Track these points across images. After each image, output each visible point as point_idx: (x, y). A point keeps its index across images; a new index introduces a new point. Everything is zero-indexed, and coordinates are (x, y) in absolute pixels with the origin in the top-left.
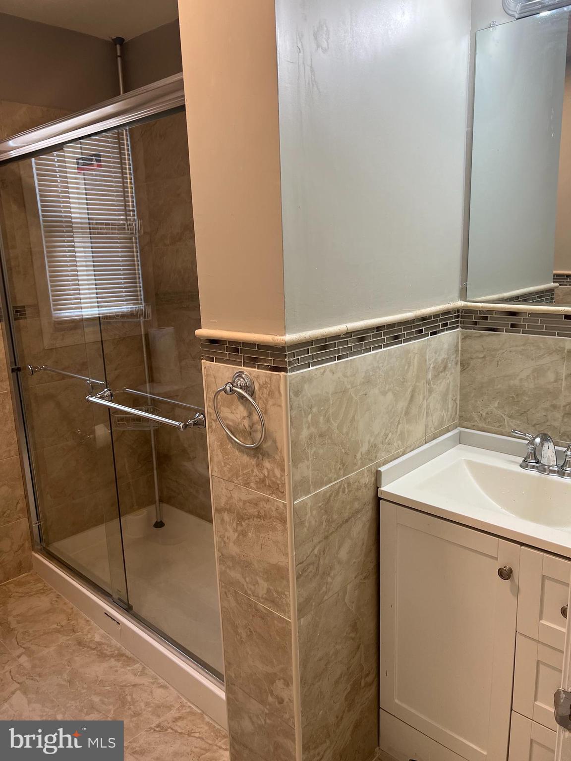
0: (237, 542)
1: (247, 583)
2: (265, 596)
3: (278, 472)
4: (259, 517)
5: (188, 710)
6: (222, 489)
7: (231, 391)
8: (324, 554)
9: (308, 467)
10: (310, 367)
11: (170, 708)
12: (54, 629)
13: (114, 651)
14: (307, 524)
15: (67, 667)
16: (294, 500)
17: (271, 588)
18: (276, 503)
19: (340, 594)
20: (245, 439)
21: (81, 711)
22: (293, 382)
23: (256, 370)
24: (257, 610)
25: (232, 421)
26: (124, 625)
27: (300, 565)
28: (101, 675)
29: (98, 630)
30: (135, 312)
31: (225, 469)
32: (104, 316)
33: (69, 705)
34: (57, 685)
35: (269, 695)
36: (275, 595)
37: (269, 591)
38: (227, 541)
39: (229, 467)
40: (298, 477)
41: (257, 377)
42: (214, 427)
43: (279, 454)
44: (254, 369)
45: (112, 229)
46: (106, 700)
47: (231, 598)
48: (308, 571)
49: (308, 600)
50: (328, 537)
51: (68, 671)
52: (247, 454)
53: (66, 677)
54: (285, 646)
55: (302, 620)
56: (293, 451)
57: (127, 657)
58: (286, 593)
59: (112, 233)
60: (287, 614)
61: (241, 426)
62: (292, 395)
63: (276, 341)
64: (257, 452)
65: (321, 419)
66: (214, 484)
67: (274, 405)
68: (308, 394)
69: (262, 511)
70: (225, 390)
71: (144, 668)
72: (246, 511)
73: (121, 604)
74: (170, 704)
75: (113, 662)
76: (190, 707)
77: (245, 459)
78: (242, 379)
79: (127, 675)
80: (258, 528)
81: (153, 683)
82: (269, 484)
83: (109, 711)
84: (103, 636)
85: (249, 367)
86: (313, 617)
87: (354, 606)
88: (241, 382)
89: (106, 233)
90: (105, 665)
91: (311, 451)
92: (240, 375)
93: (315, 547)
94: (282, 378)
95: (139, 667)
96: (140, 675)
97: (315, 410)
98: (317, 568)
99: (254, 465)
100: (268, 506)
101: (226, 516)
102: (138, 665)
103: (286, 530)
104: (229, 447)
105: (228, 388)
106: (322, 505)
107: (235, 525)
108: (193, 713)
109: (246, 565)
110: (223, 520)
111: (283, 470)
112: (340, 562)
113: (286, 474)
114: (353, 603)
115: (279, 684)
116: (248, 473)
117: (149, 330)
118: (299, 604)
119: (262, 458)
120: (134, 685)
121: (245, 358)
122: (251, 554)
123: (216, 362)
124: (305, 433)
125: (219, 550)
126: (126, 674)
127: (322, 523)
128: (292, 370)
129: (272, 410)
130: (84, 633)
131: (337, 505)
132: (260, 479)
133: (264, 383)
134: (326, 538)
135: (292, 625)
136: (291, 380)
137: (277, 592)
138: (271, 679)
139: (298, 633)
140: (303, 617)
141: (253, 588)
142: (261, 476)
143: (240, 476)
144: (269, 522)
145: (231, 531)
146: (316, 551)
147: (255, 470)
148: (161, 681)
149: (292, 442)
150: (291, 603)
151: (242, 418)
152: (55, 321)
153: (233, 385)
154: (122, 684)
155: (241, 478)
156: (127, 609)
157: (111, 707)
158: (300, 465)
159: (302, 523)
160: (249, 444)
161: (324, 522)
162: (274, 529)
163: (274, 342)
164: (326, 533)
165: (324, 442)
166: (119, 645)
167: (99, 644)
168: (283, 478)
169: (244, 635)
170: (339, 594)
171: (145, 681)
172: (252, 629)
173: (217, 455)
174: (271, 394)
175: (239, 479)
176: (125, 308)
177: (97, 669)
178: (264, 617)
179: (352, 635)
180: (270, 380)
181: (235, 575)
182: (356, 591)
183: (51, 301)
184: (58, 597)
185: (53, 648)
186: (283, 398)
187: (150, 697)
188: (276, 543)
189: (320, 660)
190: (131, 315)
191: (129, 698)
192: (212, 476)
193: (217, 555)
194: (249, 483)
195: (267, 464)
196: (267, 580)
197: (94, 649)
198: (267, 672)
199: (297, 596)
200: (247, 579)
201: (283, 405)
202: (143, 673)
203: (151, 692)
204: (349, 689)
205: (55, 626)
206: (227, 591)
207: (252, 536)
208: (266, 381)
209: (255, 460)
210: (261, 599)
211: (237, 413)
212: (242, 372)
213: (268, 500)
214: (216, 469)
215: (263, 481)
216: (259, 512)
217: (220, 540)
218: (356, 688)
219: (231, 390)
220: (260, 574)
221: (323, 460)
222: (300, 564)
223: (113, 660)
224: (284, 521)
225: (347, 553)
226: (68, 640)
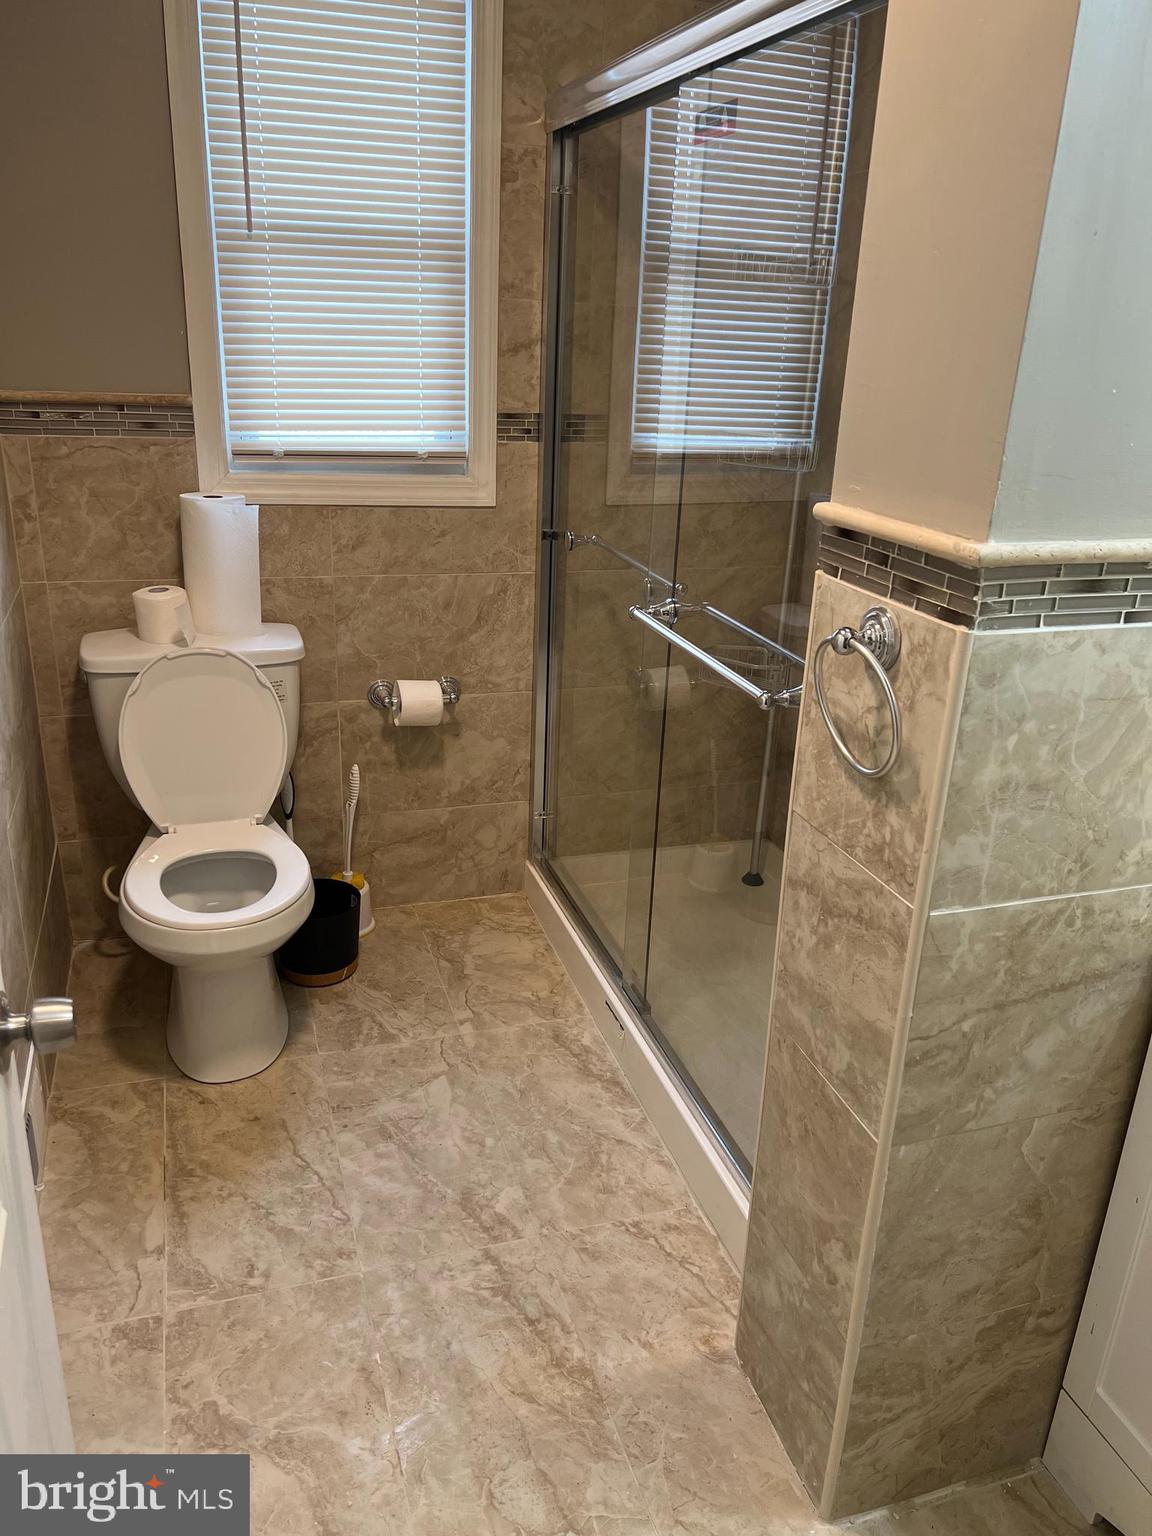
0: (813, 954)
1: (817, 1038)
2: (841, 1075)
3: (909, 840)
4: (859, 918)
5: (695, 1222)
6: (805, 843)
7: (845, 647)
8: (987, 1037)
9: (983, 848)
10: (1038, 626)
11: (665, 1204)
12: (525, 998)
13: (605, 1072)
14: (954, 965)
15: (525, 1067)
16: (932, 908)
17: (856, 1064)
18: (894, 902)
19: (1011, 1131)
20: (863, 753)
21: (524, 1147)
22: (985, 652)
23: (912, 610)
24: (825, 1096)
25: (847, 710)
26: (630, 1033)
27: (919, 1042)
28: (573, 1102)
29: (593, 1026)
30: (788, 453)
31: (818, 805)
32: (727, 454)
33: (509, 1129)
34: (502, 1091)
35: (816, 1260)
36: (860, 1081)
37: (850, 1066)
38: (797, 946)
39: (825, 803)
40: (951, 862)
41: (911, 628)
42: (813, 715)
43: (920, 802)
44: (907, 608)
45: (779, 270)
46: (567, 1146)
47: (786, 1057)
48: (938, 1059)
49: (925, 1116)
50: (1005, 1006)
51: (525, 1075)
52: (860, 785)
53: (518, 1083)
54: (858, 1184)
55: (903, 1148)
56: (950, 806)
57: (623, 1089)
58: (881, 1086)
59: (778, 279)
60: (873, 1125)
61: (860, 726)
62: (975, 684)
63: (962, 553)
64: (880, 785)
65: (1044, 751)
66: (793, 827)
67: (930, 694)
68: (1020, 685)
69: (866, 911)
70: (833, 642)
71: (645, 1119)
72: (838, 900)
73: (633, 996)
74: (668, 1198)
75: (597, 1088)
76: (699, 1218)
77: (856, 796)
78: (877, 627)
79: (614, 1120)
80: (854, 941)
81: (651, 1151)
82: (889, 858)
83: (566, 1166)
84: (596, 1040)
85: (899, 600)
86: (931, 1152)
87: (1042, 1167)
88: (875, 632)
89: (765, 279)
90: (585, 1088)
91: (997, 817)
92: (877, 615)
93: (965, 1017)
94: (957, 640)
95: (637, 1115)
96: (634, 1130)
97: (1030, 727)
98: (961, 1060)
99: (868, 813)
100: (879, 904)
101: (804, 898)
102: (636, 1111)
103: (903, 961)
104: (831, 762)
105: (841, 639)
106: (1004, 936)
107: (815, 920)
108: (701, 1231)
109: (821, 1004)
110: (796, 903)
111: (920, 839)
112: (1024, 1066)
113: (924, 849)
114: (1042, 1159)
115: (835, 1249)
116: (855, 825)
117: (812, 494)
118: (901, 1117)
119: (887, 802)
120: (620, 1142)
121: (897, 581)
122: (833, 986)
123: (841, 579)
124: (990, 774)
125: (781, 958)
126: (613, 1118)
127: (996, 974)
128: (989, 625)
129: (925, 706)
130: (569, 1024)
131: (1045, 946)
132: (875, 844)
133: (921, 643)
134: (1000, 1007)
135: (879, 1148)
136: (980, 648)
137: (863, 1075)
138: (826, 1233)
139: (889, 1169)
140: (906, 1144)
141: (825, 1051)
142: (878, 838)
143: (839, 828)
144: (874, 936)
145: (807, 930)
146: (966, 1026)
147: (869, 824)
148: (665, 1152)
149: (952, 784)
150: (885, 1109)
151: (865, 709)
152: (634, 453)
153: (853, 634)
154: (600, 1131)
155: (841, 831)
156: (642, 1008)
157: (571, 1161)
158: (963, 838)
159: (942, 960)
160: (868, 766)
161: (1002, 974)
162: (881, 952)
163: (954, 553)
164: (1002, 998)
165: (1039, 803)
166: (617, 1064)
167: (587, 1050)
168: (917, 856)
169: (795, 1133)
170: (1007, 1130)
171: (640, 1142)
172: (809, 1127)
173: (809, 774)
174: (929, 668)
175: (837, 832)
176: (772, 441)
177: (569, 1090)
178: (833, 1113)
179: (1026, 1222)
180: (934, 638)
181: (800, 1015)
182: (1056, 1140)
183: (634, 410)
184: (548, 948)
185: (514, 1029)
186: (950, 684)
187: (639, 1171)
188: (880, 980)
189: (931, 1240)
190: (780, 457)
191: (604, 1158)
192: (793, 811)
193: (777, 965)
194: (853, 847)
195: (893, 817)
196: (851, 1047)
197: (575, 1056)
198: (819, 1216)
199: (901, 1100)
200: (818, 1031)
201: (948, 700)
202: (640, 1127)
203: (643, 1164)
204: (991, 1322)
205: (529, 994)
206: (782, 1040)
207: (841, 954)
208: (924, 639)
209: (873, 802)
210: (834, 1078)
211: (858, 697)
212: (884, 611)
213: (880, 892)
214: (802, 801)
215: (879, 849)
216: (861, 910)
217: (787, 939)
218: (1010, 1324)
219: (846, 644)
220: (842, 1029)
221: (1027, 842)
222: (921, 1038)
223: (598, 1084)
224: (902, 945)
225: (1050, 1055)
226: (540, 1025)
